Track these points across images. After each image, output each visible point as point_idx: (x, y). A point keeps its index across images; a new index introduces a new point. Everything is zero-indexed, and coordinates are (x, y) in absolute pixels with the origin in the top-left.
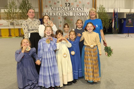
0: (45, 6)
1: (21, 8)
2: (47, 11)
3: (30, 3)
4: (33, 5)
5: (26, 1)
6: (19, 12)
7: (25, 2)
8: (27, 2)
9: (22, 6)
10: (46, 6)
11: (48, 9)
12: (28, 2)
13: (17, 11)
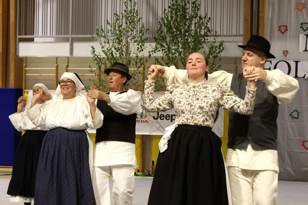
0: (276, 29)
1: (164, 39)
2: (286, 53)
3: (203, 16)
4: (217, 26)
5: (189, 6)
6: (154, 55)
7: (184, 9)
8: (190, 11)
9: (170, 28)
10: (283, 30)
11: (289, 45)
12: (196, 7)
13: (145, 54)
